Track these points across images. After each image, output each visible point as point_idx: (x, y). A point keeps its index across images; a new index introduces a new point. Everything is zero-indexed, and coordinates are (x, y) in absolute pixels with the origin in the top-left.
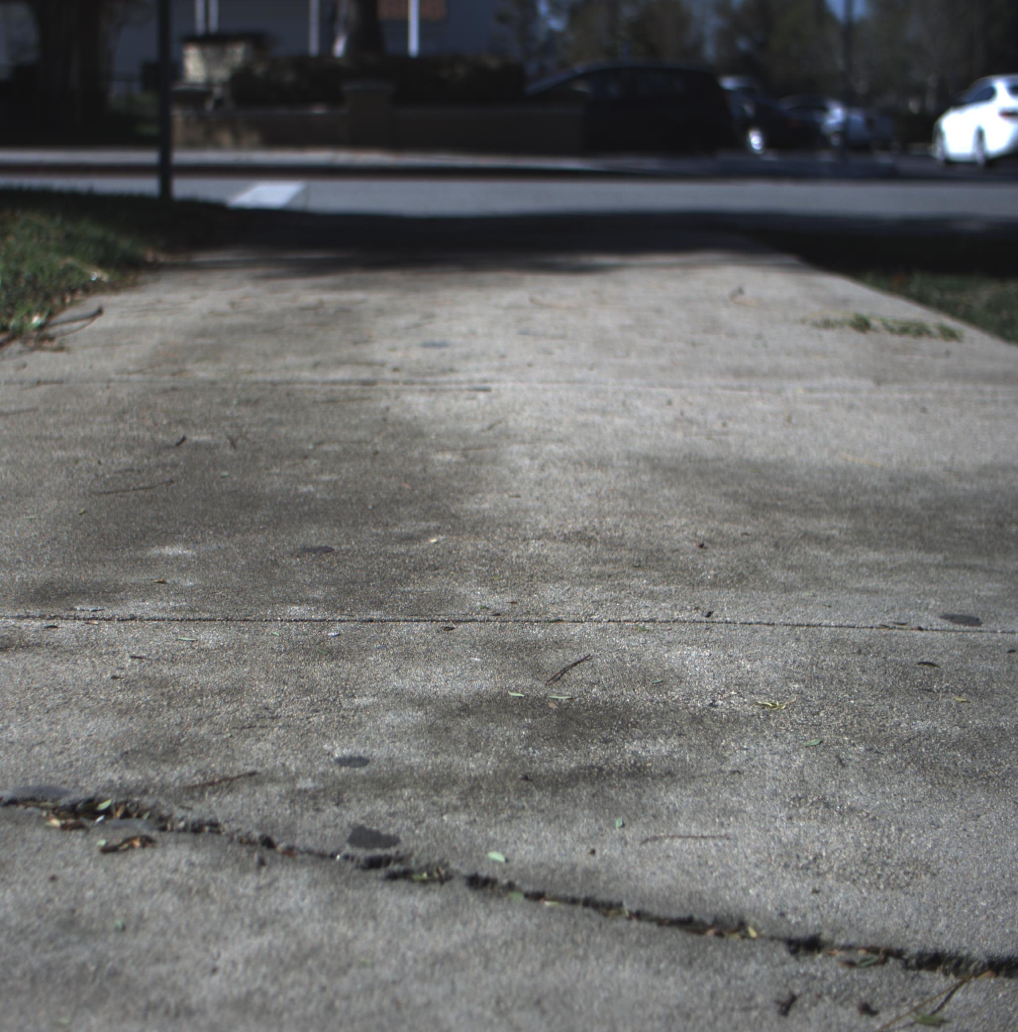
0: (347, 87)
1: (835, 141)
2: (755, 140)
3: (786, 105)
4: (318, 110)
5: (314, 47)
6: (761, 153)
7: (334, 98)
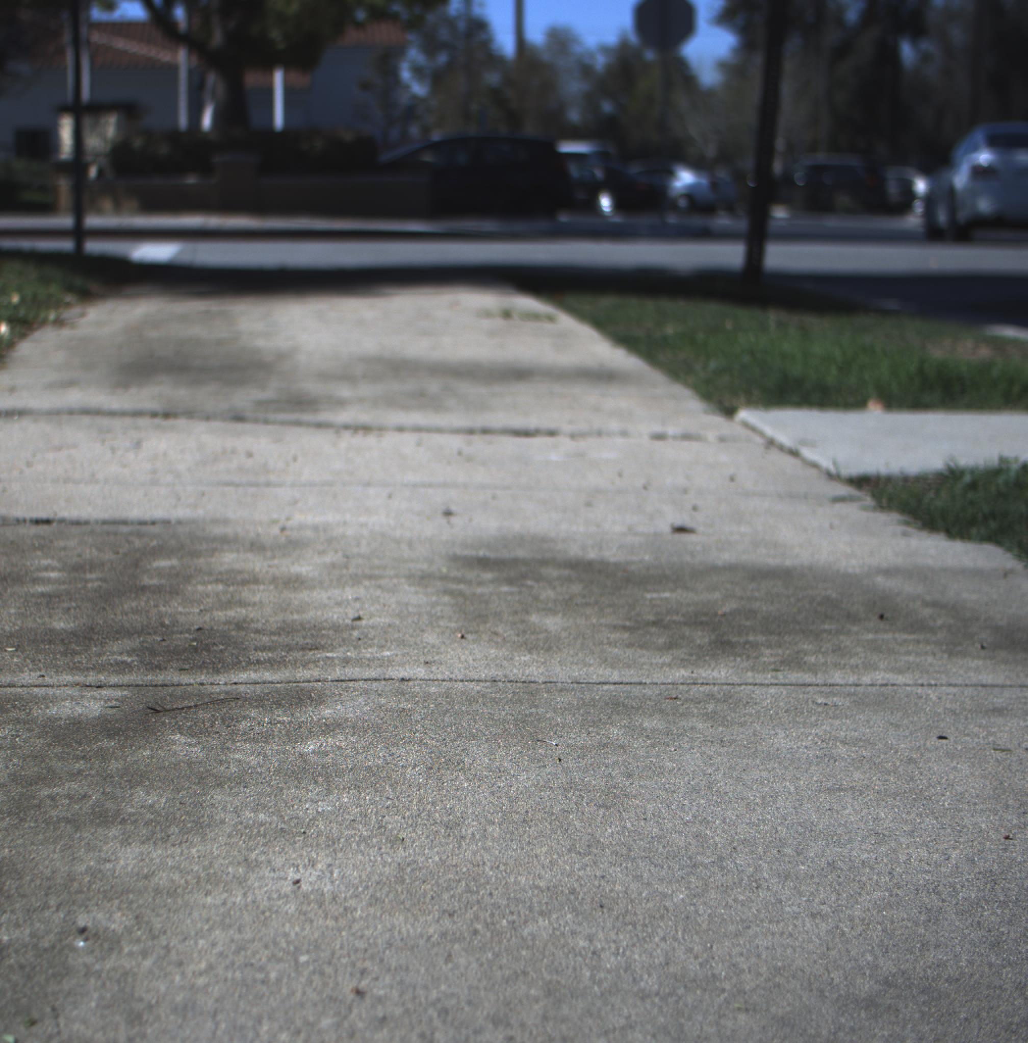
0: (218, 159)
1: (683, 203)
2: (605, 203)
3: (635, 169)
4: (191, 180)
5: (183, 121)
6: (610, 215)
7: (205, 168)
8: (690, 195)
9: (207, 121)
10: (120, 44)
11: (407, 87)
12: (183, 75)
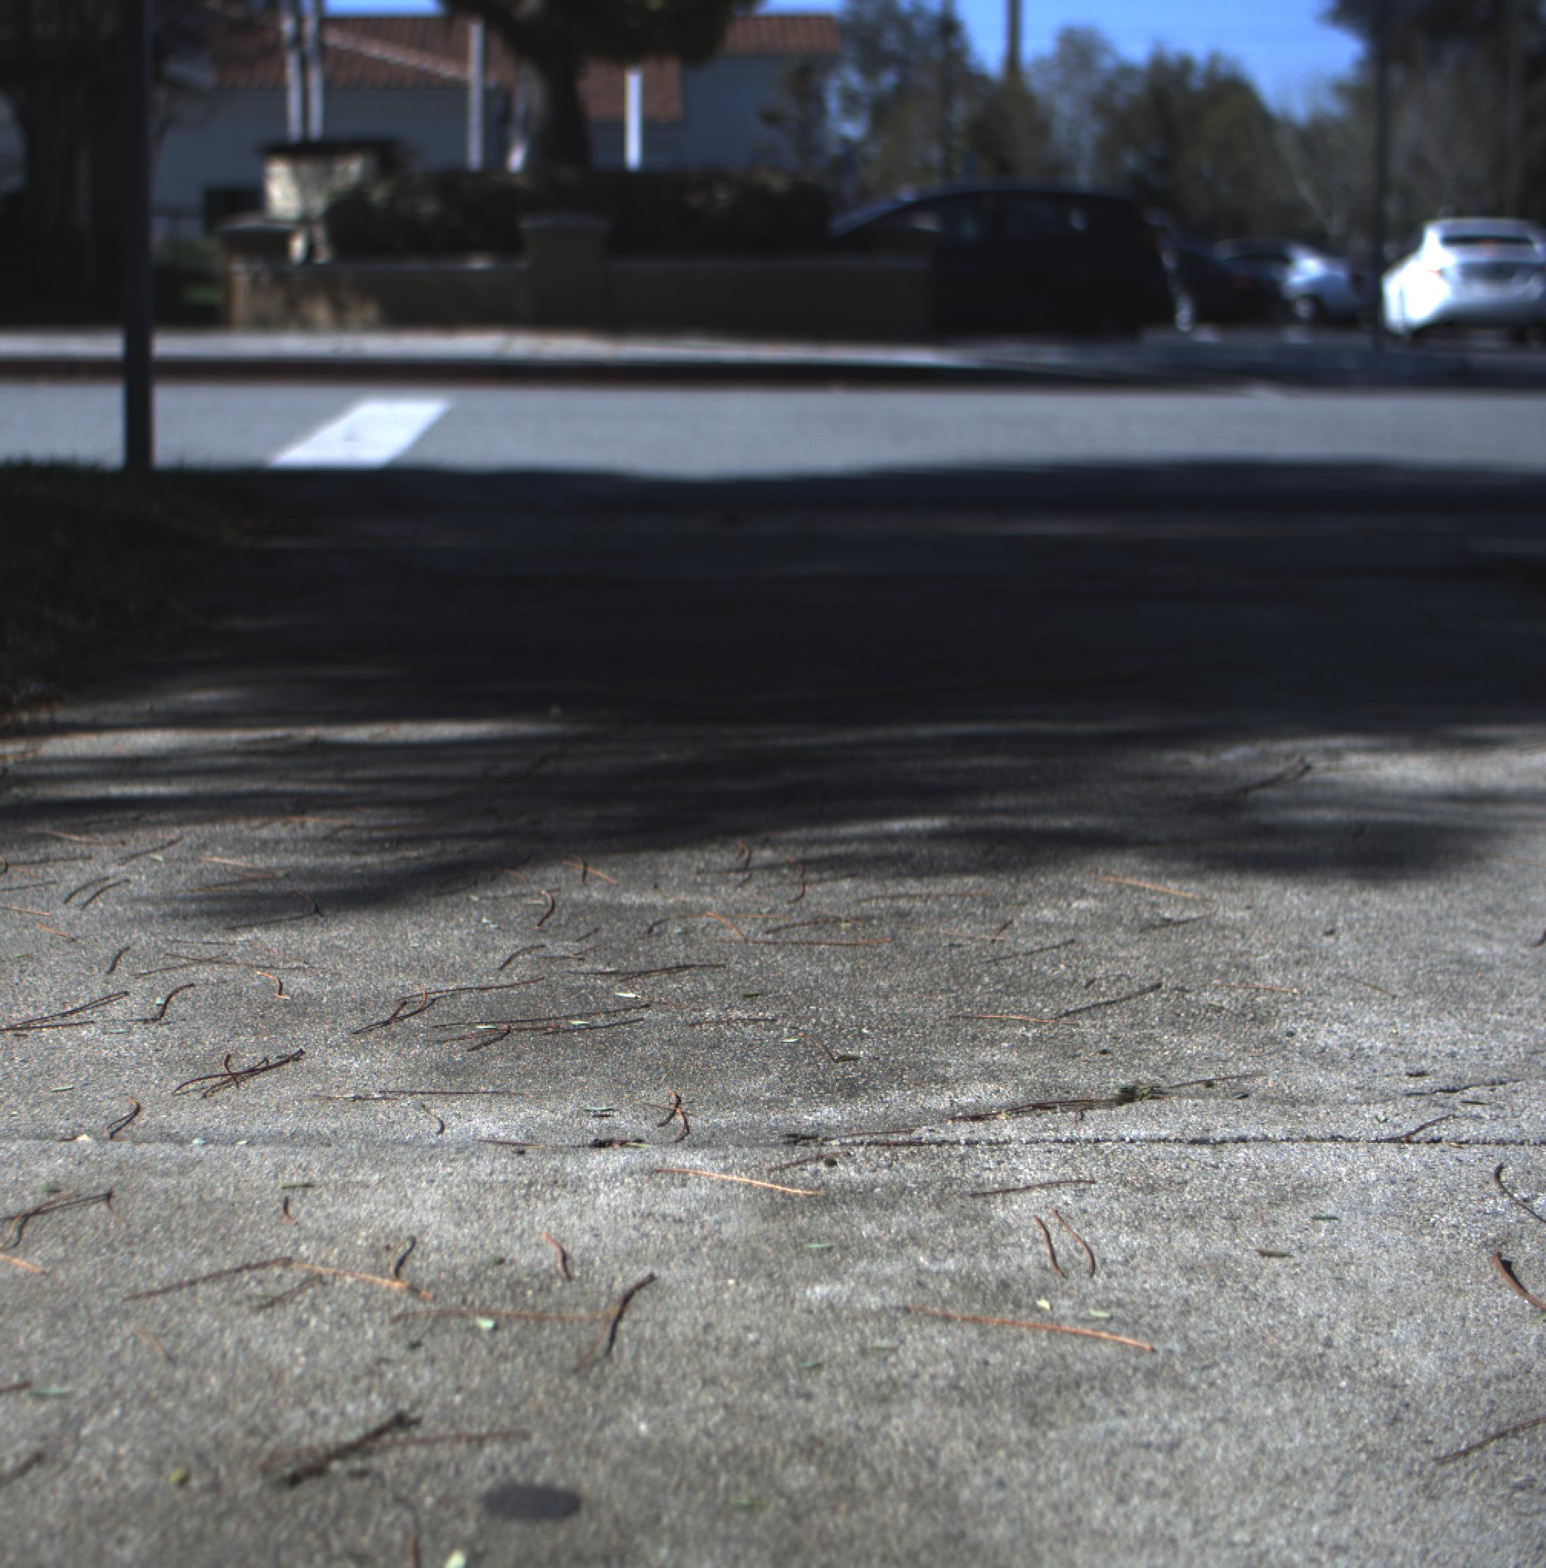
0: (527, 224)
1: (1303, 310)
2: (1184, 314)
3: (1224, 252)
4: (479, 264)
5: (475, 156)
7: (507, 244)
8: (1316, 295)
9: (517, 159)
10: (375, 50)
12: (475, 98)
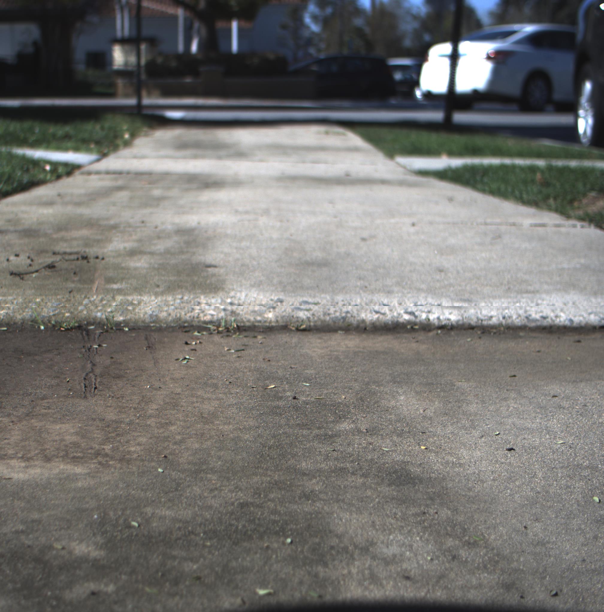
0: (202, 69)
4: (188, 80)
5: (181, 48)
6: (420, 100)
7: (196, 74)
9: (194, 48)
11: (308, 28)
12: (181, 22)
